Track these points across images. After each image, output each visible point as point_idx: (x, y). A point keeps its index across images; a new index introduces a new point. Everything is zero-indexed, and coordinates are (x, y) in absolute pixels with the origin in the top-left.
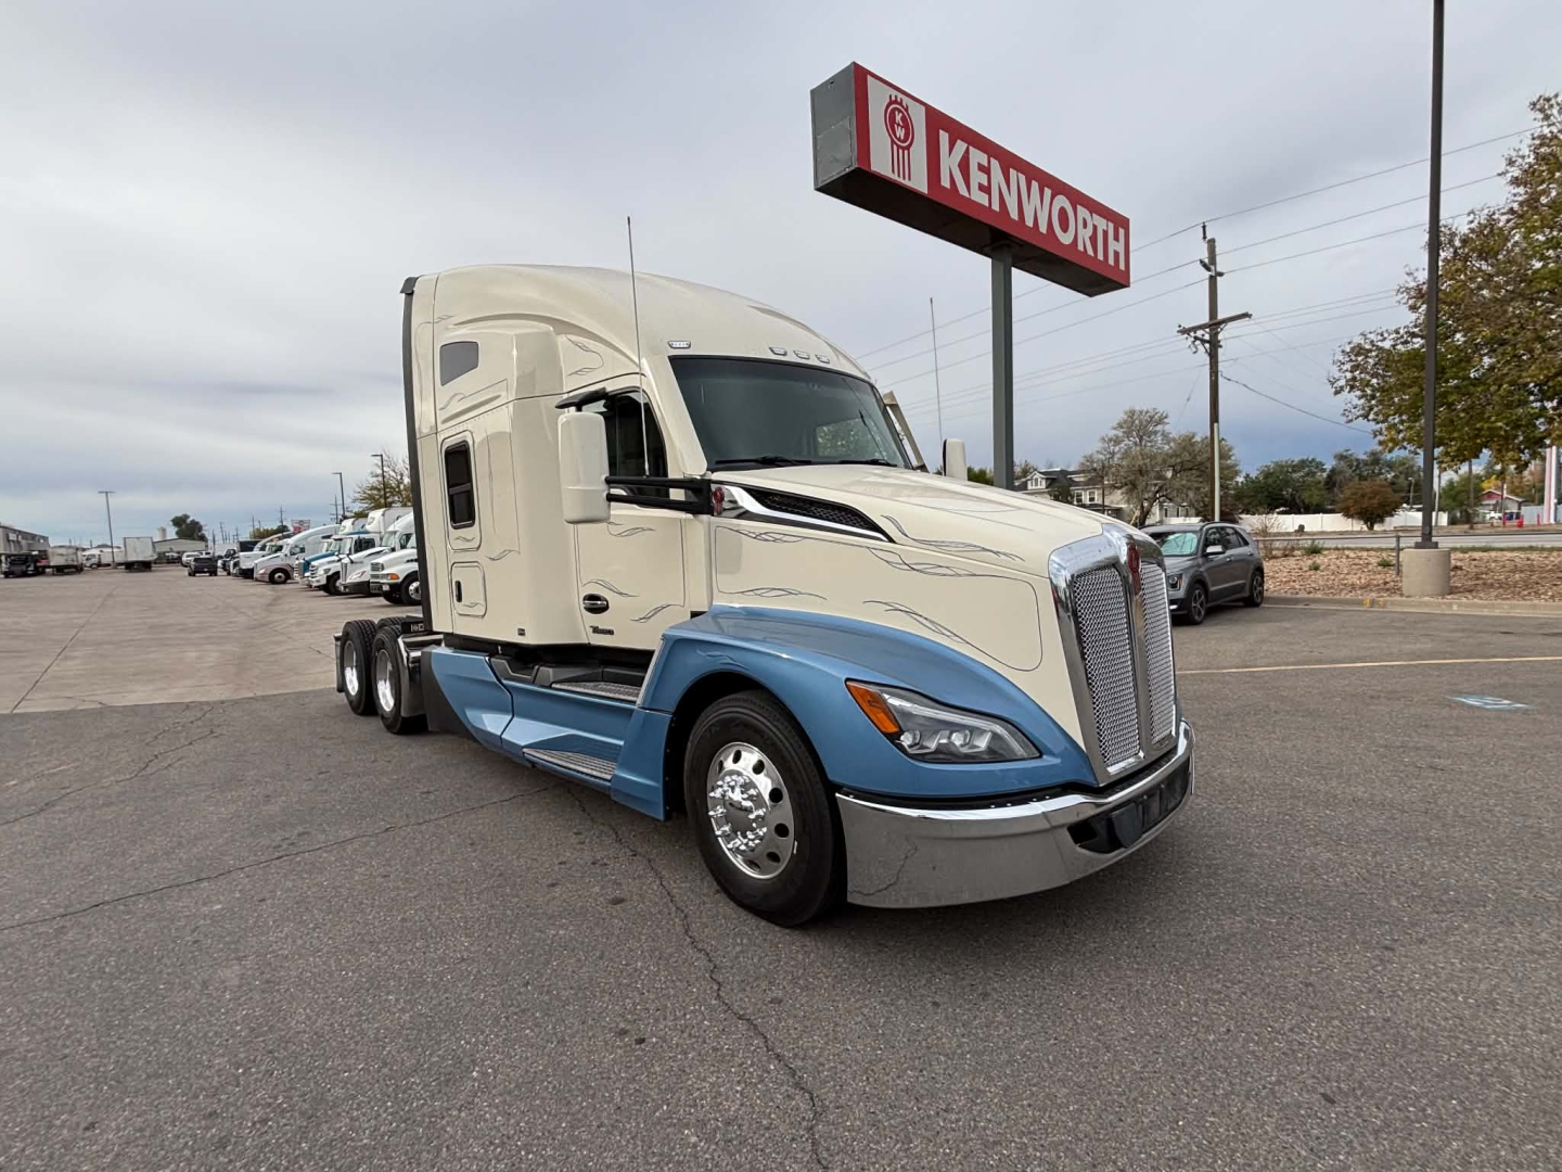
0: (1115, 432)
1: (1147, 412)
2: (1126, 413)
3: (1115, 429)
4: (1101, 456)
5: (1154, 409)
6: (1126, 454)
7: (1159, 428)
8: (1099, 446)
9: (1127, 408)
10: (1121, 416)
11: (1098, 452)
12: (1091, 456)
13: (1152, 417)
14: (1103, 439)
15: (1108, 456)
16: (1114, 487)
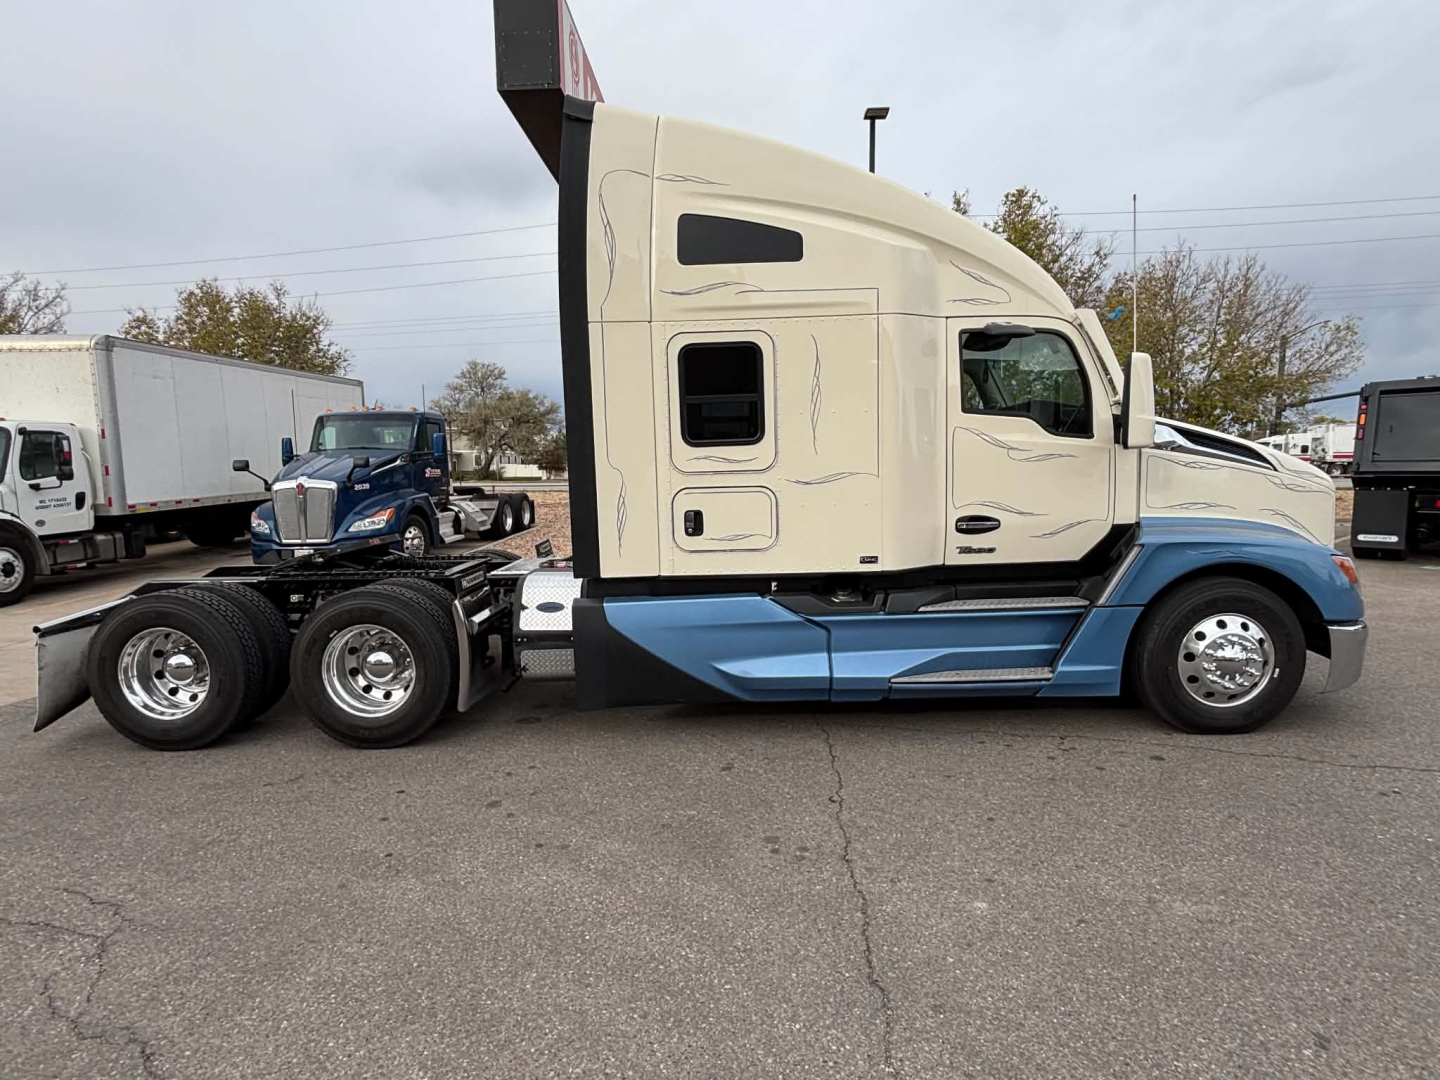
0: (459, 381)
1: (489, 366)
2: (469, 363)
3: (458, 378)
4: (447, 403)
5: (494, 364)
6: (470, 404)
7: (498, 381)
8: (447, 392)
9: (470, 360)
10: (465, 367)
11: (444, 398)
12: (438, 401)
13: (492, 371)
14: (449, 386)
15: (454, 403)
16: (460, 433)
